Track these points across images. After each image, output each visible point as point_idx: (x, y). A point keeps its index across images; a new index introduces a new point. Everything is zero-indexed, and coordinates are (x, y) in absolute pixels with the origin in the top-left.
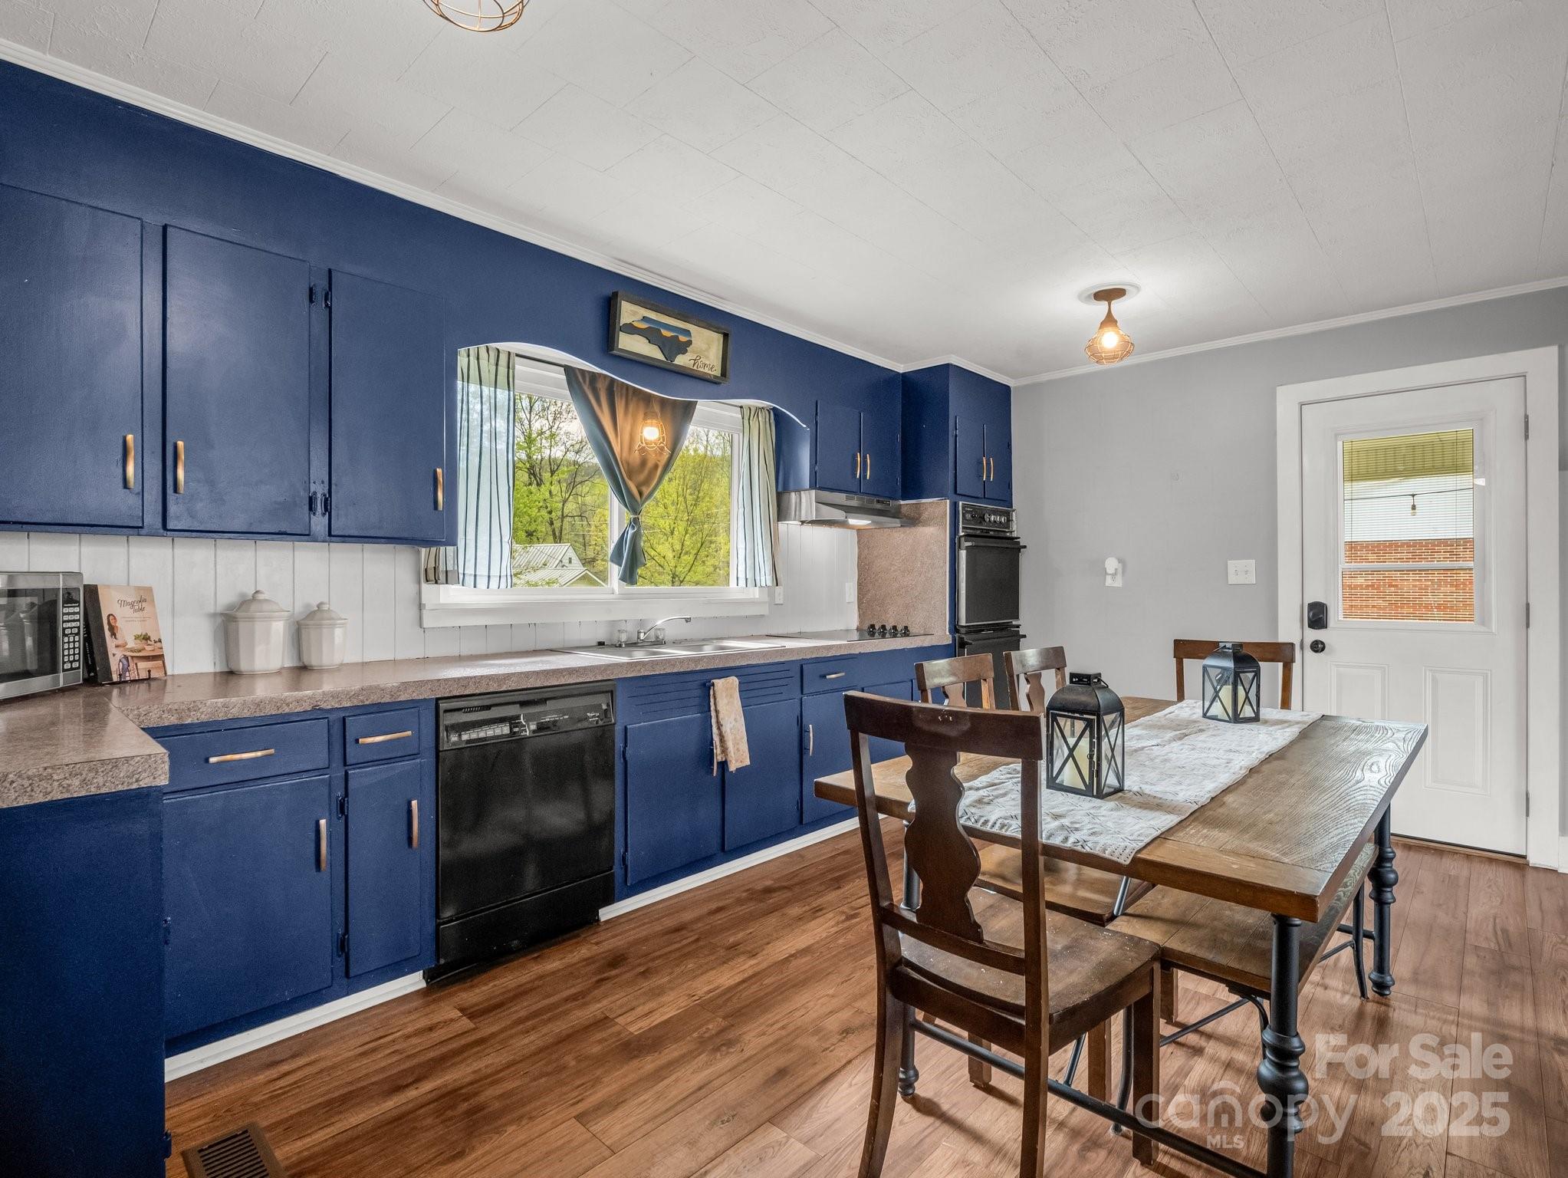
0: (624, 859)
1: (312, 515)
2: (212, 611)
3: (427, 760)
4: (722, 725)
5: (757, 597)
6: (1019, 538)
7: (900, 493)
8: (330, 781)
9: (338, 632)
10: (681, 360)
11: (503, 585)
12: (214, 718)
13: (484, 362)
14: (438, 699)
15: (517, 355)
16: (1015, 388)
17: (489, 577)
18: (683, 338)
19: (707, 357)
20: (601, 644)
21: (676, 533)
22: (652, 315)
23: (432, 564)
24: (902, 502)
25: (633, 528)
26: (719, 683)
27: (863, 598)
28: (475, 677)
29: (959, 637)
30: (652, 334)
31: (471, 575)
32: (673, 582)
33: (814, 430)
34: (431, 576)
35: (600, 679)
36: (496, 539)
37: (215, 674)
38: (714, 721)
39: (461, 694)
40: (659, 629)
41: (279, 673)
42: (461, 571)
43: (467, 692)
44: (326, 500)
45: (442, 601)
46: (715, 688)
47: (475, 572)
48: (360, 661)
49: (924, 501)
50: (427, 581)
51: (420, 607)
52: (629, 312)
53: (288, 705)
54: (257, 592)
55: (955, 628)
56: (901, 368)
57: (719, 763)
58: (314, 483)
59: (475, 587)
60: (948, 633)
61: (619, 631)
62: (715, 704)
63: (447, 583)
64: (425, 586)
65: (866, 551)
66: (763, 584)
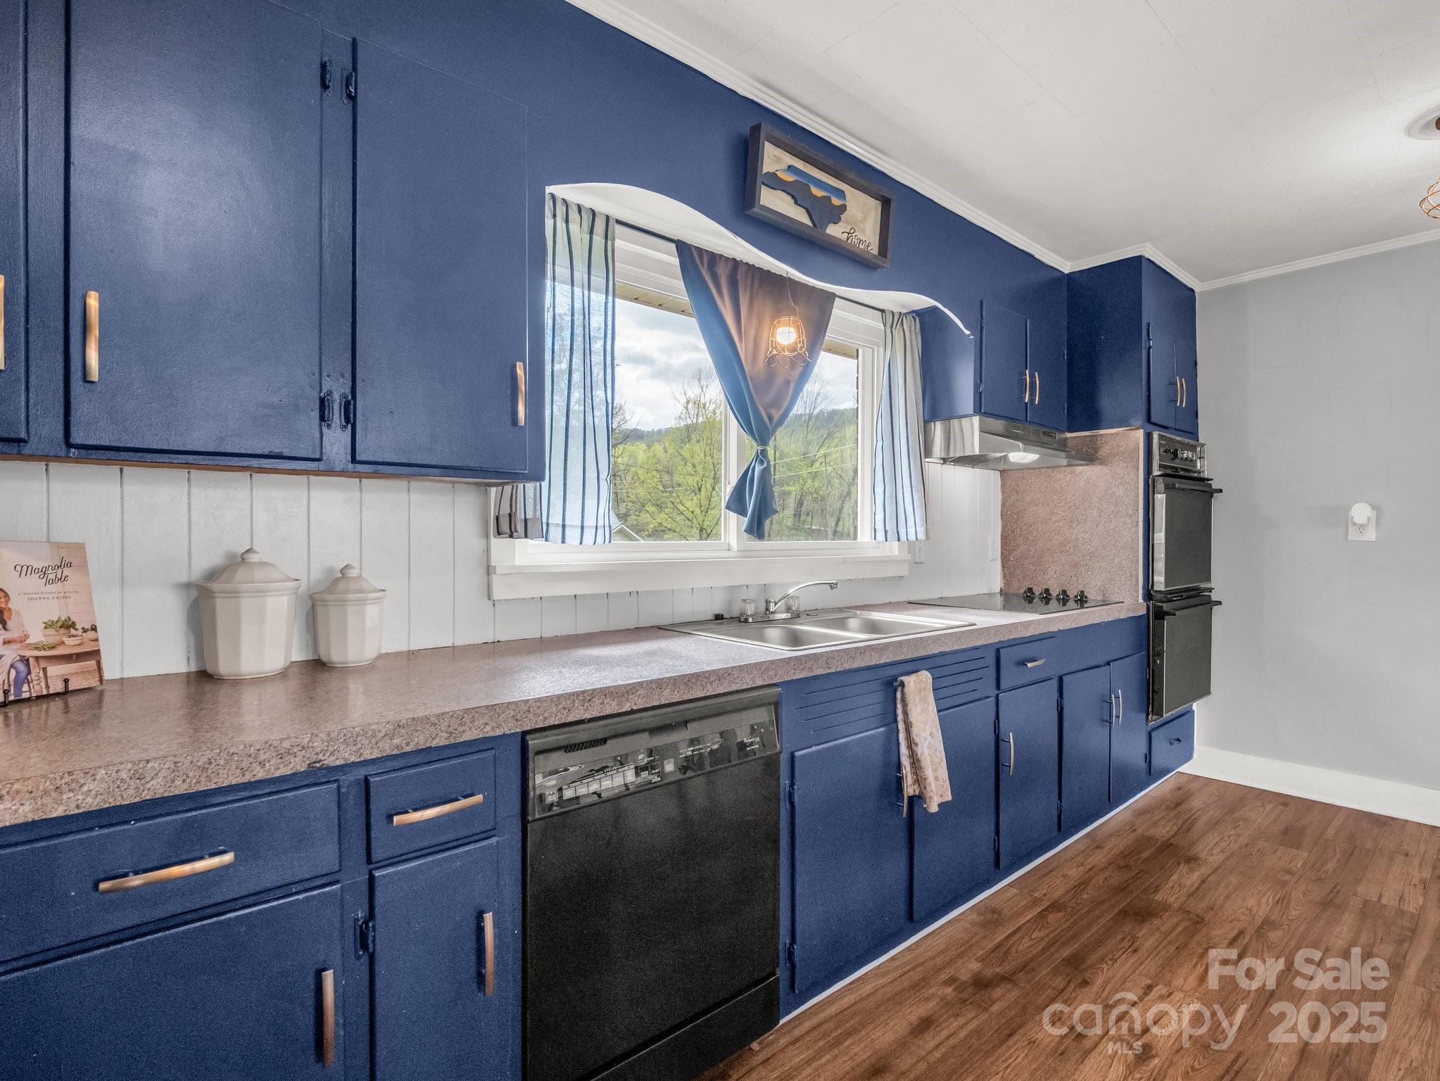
0: (790, 954)
1: (325, 429)
2: (184, 578)
3: (509, 837)
4: (916, 745)
5: (897, 553)
6: (1212, 480)
7: (1065, 425)
8: (342, 895)
9: (372, 611)
10: (834, 230)
11: (600, 539)
12: (111, 802)
13: (574, 227)
14: (524, 734)
15: (618, 222)
16: (1204, 293)
17: (582, 528)
18: (836, 201)
19: (863, 231)
20: (719, 617)
21: (703, 490)
22: (800, 165)
23: (505, 510)
24: (1069, 435)
25: (762, 462)
26: (910, 681)
27: (1010, 554)
28: (583, 692)
29: (1155, 606)
30: (798, 192)
31: (557, 525)
32: (701, 535)
33: (979, 338)
34: (505, 527)
35: (759, 683)
36: (591, 474)
37: (188, 674)
38: (902, 736)
39: (563, 721)
40: (792, 597)
41: (283, 675)
42: (544, 520)
43: (571, 719)
44: (347, 404)
45: (518, 562)
46: (906, 690)
47: (564, 520)
48: (405, 648)
49: (1102, 432)
50: (499, 534)
51: (489, 570)
52: (774, 159)
53: (262, 764)
54: (248, 551)
55: (1149, 595)
56: (1067, 267)
57: (911, 799)
58: (328, 376)
59: (563, 542)
60: (1141, 600)
61: (744, 600)
62: (906, 713)
63: (526, 536)
64: (496, 543)
65: (1014, 497)
66: (912, 537)
